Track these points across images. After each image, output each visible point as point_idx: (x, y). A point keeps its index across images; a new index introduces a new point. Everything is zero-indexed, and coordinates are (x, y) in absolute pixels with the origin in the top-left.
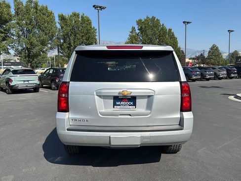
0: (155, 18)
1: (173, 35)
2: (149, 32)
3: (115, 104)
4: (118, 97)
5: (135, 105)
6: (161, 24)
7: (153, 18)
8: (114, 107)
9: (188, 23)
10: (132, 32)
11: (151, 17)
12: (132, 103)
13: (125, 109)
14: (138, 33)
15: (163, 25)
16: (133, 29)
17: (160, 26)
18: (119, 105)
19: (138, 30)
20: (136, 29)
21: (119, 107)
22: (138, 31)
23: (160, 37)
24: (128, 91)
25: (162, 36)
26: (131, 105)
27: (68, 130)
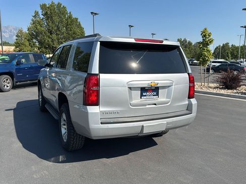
0: (61, 4)
1: (80, 24)
2: (56, 19)
3: (142, 95)
4: (145, 88)
5: (157, 95)
6: (68, 12)
7: (59, 5)
8: (141, 98)
9: (95, 14)
10: (35, 17)
11: (56, 3)
12: (155, 94)
13: (150, 99)
14: (43, 19)
15: (70, 13)
16: (37, 13)
17: (67, 13)
18: (145, 96)
19: (42, 15)
20: (40, 13)
21: (145, 97)
22: (42, 17)
23: (67, 25)
24: (156, 82)
25: (70, 25)
26: (155, 95)
27: (102, 123)
